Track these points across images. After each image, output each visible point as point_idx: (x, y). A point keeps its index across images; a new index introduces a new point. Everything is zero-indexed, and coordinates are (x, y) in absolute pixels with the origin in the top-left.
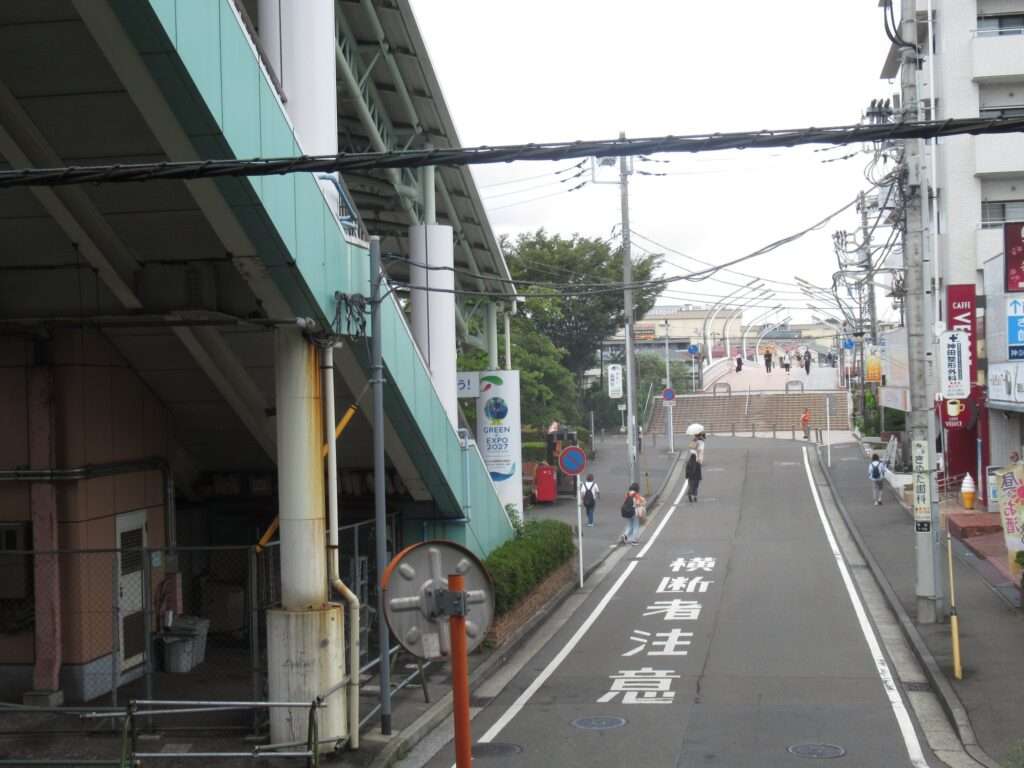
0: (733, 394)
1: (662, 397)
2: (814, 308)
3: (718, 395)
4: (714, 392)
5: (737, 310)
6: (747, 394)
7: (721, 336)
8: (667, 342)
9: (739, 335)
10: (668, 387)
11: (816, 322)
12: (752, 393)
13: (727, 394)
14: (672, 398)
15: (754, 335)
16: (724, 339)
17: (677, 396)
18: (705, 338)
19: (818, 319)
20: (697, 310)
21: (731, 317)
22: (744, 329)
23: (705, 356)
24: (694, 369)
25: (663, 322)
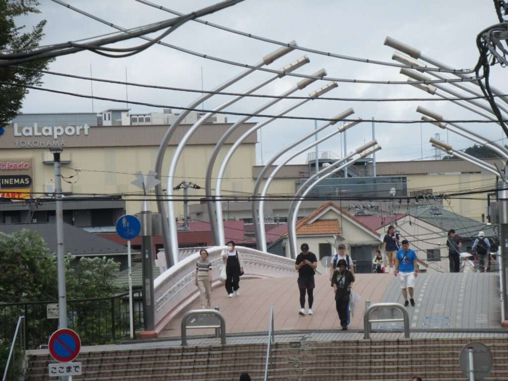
0: (230, 342)
1: (44, 352)
2: (438, 120)
3: (191, 343)
4: (184, 338)
5: (244, 125)
6: (267, 340)
7: (202, 193)
8: (59, 207)
9: (248, 188)
10: (62, 326)
11: (444, 154)
12: (279, 339)
13: (217, 342)
14: (72, 354)
15: (286, 188)
16: (209, 200)
17: (84, 349)
18: (160, 198)
19: (448, 149)
20: (140, 125)
21: (227, 144)
22: (260, 174)
23: (162, 245)
24: (131, 278)
25: (50, 157)
